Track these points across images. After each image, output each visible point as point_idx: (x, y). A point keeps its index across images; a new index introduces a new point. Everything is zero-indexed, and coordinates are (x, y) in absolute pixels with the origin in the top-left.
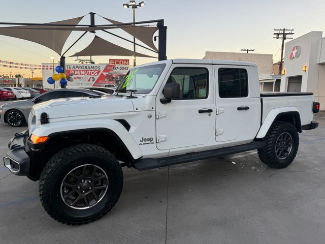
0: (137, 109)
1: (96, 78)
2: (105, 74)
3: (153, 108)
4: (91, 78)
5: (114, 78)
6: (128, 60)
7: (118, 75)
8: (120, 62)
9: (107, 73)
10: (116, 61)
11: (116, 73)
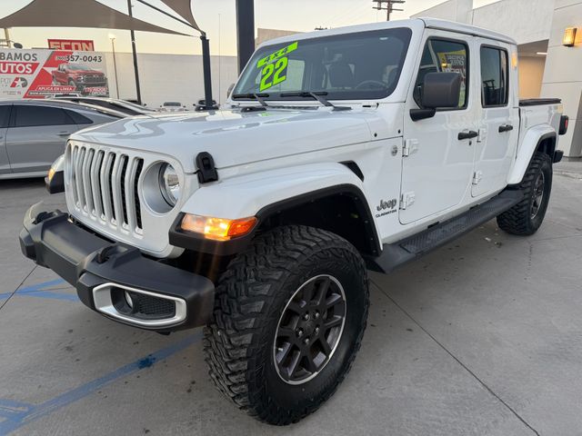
0: (376, 135)
1: (31, 79)
2: (50, 70)
3: (399, 132)
4: (17, 79)
5: (70, 79)
6: (92, 42)
7: (80, 74)
8: (73, 44)
9: (55, 69)
10: (63, 44)
11: (74, 68)
